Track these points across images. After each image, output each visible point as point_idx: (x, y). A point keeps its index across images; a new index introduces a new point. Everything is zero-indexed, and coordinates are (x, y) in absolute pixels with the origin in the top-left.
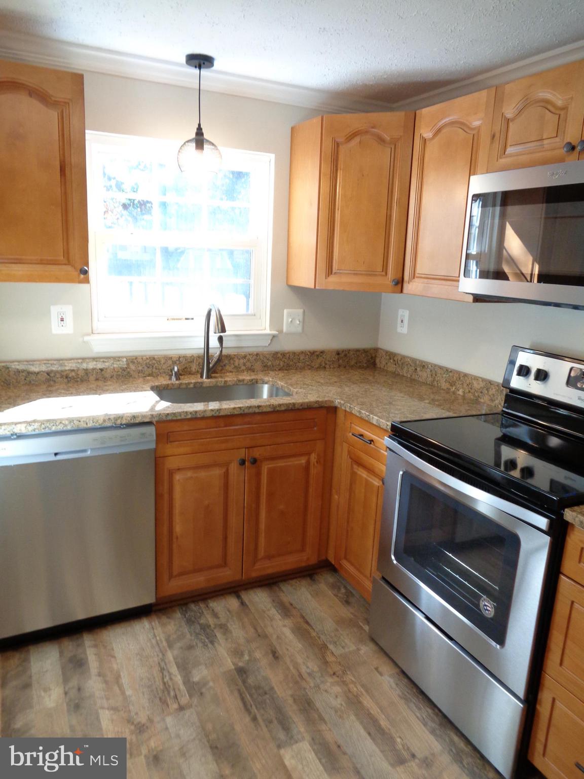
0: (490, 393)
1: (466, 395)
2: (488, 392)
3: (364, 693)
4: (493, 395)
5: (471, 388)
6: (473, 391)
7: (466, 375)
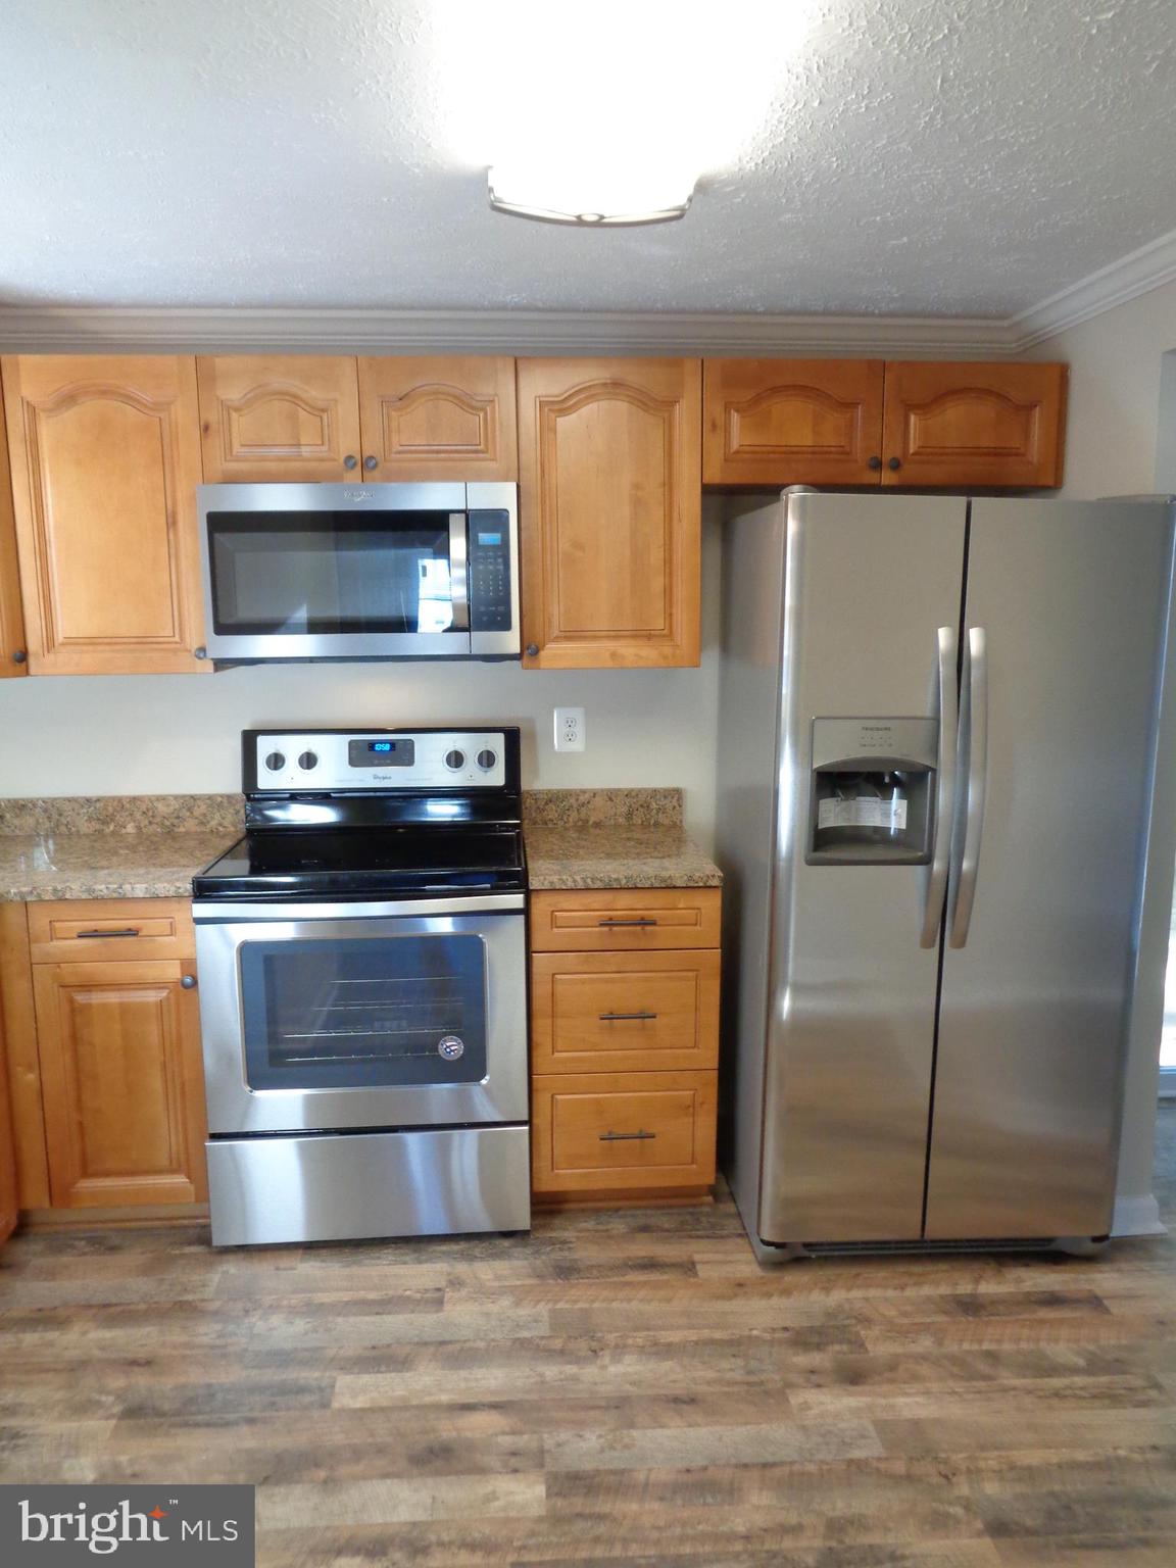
0: (197, 812)
1: (144, 830)
2: (192, 813)
3: (310, 1295)
4: (204, 815)
5: (153, 817)
6: (158, 820)
7: (134, 799)
